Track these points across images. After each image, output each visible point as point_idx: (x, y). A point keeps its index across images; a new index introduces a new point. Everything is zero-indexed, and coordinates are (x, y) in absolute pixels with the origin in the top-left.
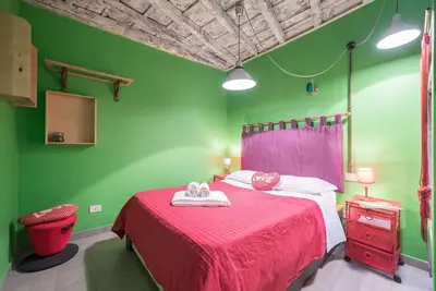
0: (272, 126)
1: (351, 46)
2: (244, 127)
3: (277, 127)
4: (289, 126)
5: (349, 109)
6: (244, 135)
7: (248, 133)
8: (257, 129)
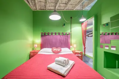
0: (52, 34)
1: (71, 18)
2: (42, 33)
3: (54, 34)
4: (57, 34)
5: (71, 32)
6: (42, 36)
7: (43, 35)
8: (47, 34)
